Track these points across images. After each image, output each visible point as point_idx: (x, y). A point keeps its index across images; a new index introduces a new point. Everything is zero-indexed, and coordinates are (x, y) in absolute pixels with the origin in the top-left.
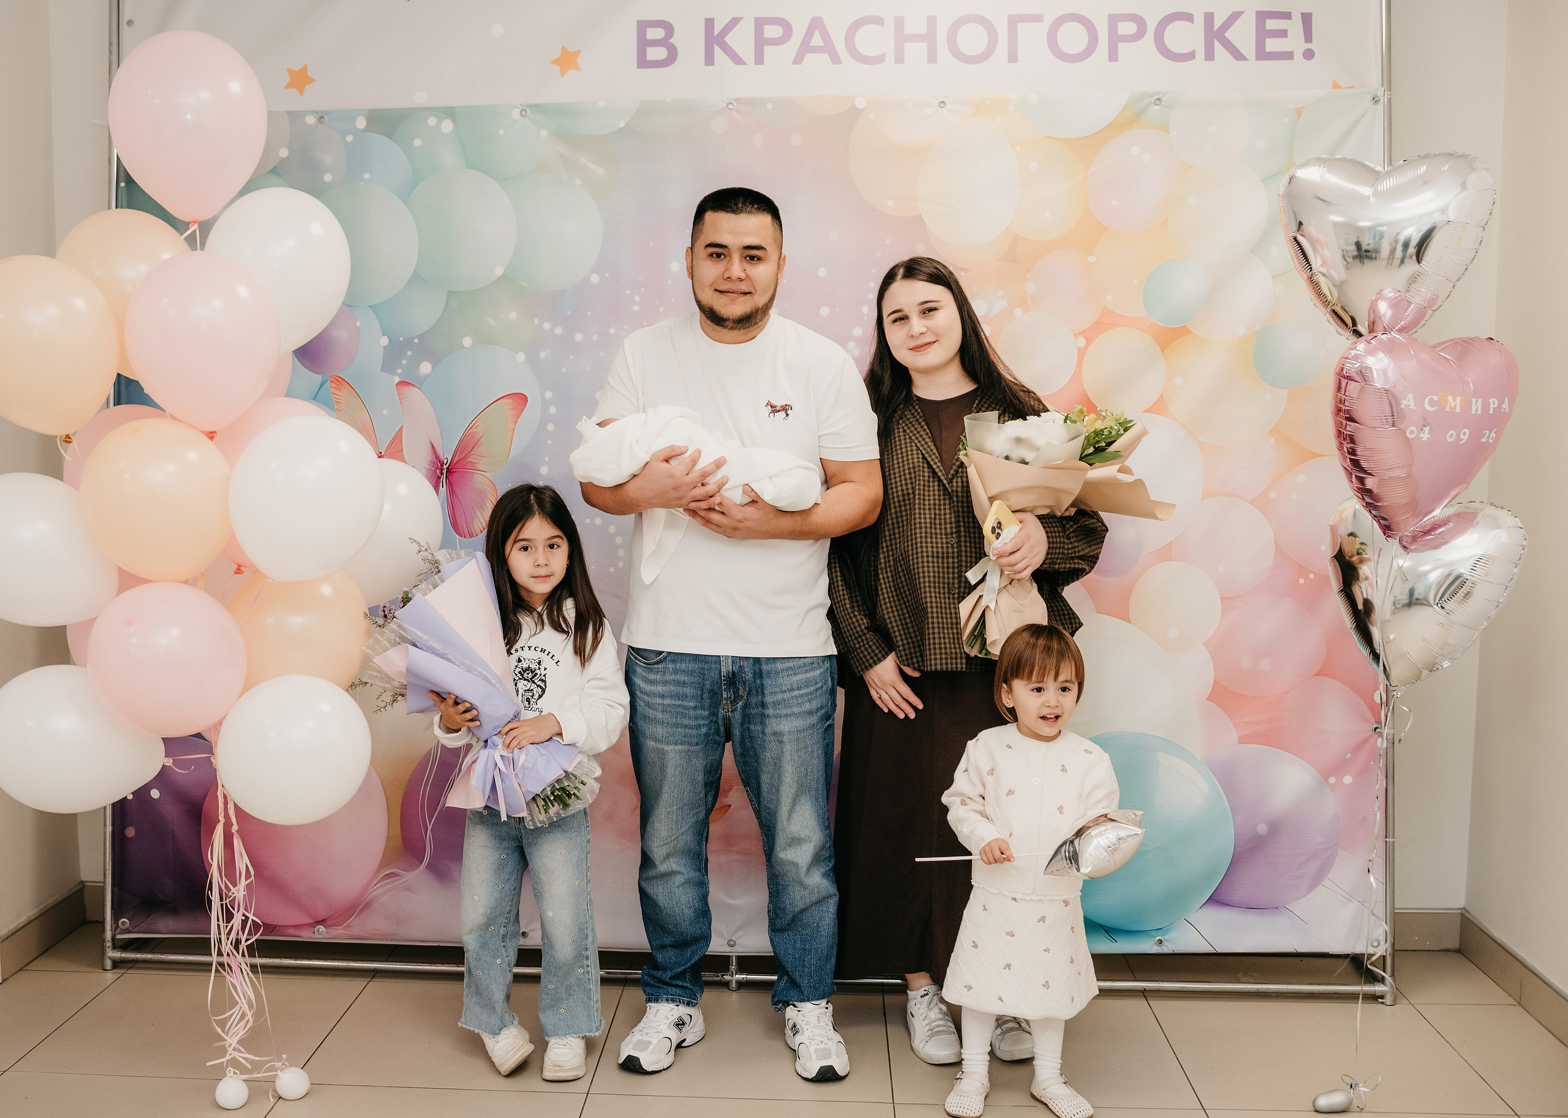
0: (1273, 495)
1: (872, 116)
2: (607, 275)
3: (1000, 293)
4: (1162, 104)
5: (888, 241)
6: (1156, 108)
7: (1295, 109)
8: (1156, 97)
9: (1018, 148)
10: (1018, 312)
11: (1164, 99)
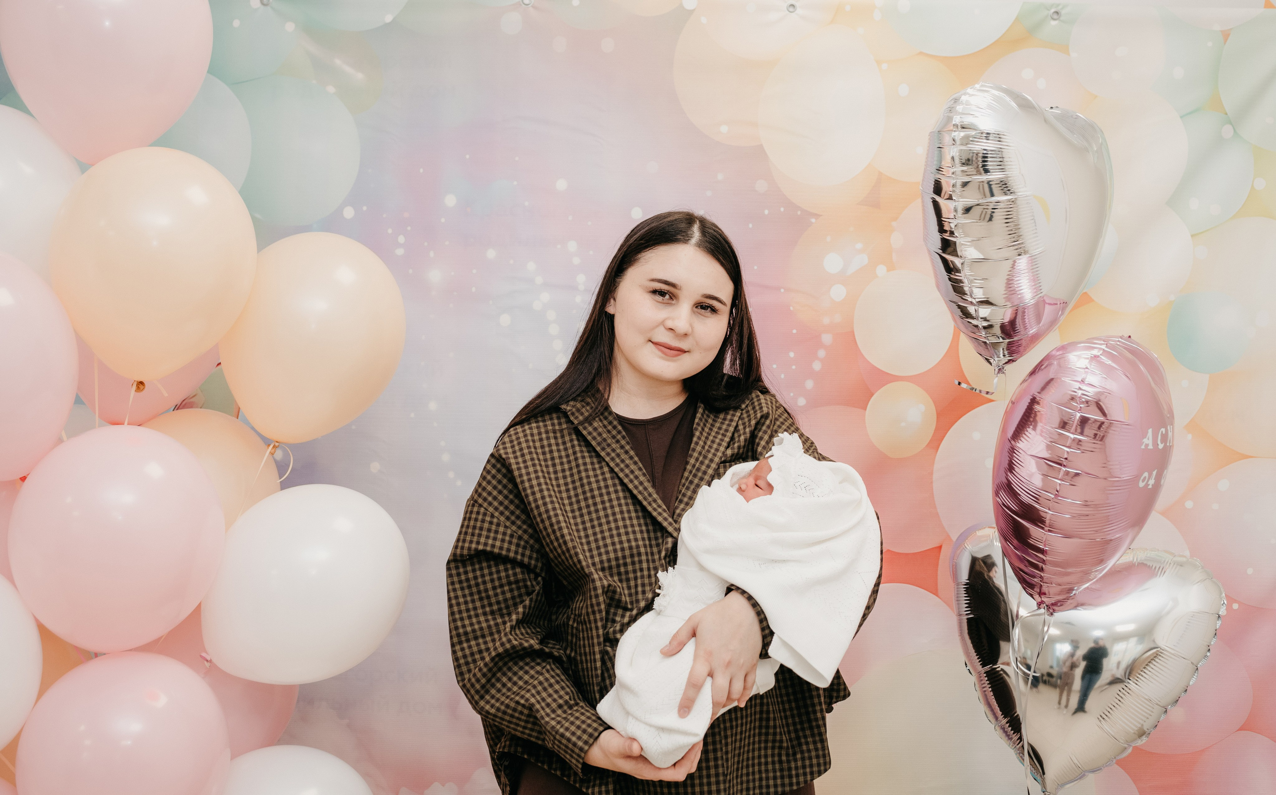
0: (1189, 504)
1: (704, 20)
2: (365, 208)
3: (859, 246)
4: (1062, 18)
5: (720, 177)
6: (1053, 23)
7: (1221, 31)
8: (1053, 10)
9: (884, 66)
10: (881, 270)
11: (1063, 12)
